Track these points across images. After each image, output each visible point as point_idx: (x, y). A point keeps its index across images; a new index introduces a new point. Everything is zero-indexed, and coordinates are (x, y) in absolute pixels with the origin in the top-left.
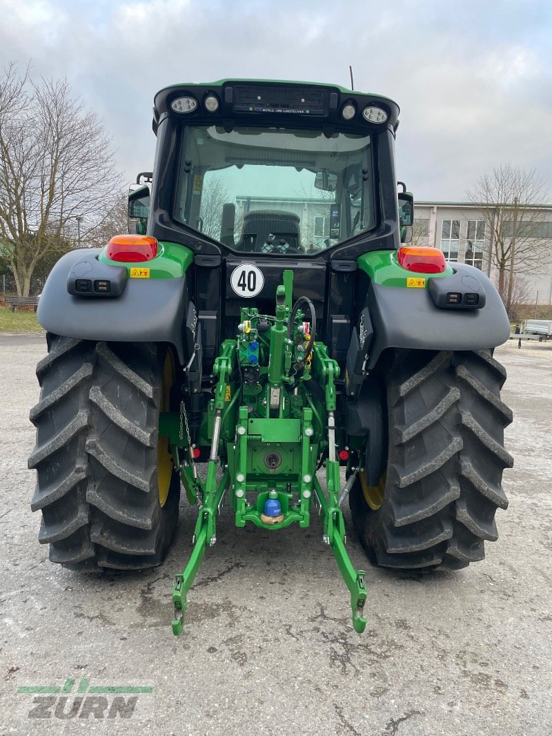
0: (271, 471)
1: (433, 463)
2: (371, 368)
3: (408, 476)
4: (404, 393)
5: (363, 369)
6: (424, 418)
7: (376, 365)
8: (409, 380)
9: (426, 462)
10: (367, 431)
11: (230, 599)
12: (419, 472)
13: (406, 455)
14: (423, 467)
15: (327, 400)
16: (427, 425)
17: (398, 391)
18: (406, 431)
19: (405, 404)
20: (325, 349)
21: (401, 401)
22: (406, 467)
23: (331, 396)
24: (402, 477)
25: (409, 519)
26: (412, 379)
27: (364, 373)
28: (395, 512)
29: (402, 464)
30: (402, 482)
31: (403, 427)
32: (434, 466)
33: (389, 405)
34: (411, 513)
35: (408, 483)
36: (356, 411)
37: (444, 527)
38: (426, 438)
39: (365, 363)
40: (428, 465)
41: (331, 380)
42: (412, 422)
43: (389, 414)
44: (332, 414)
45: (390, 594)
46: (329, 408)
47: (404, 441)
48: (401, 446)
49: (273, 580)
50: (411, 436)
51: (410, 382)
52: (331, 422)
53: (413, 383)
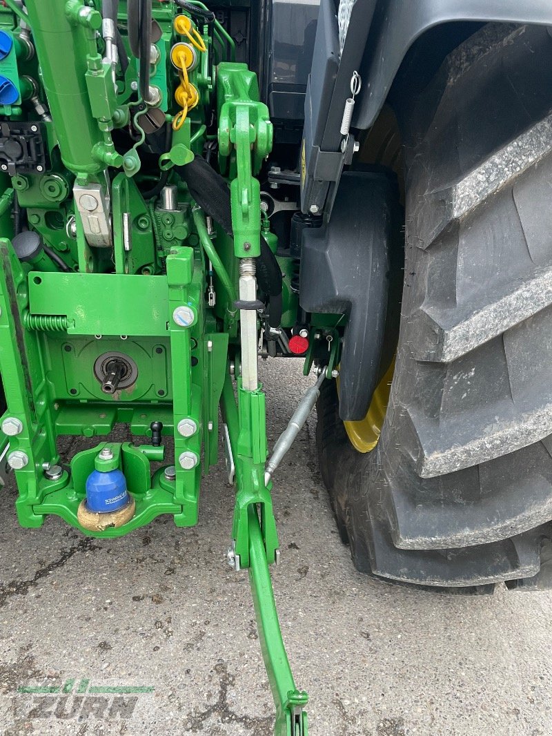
0: (115, 397)
1: (529, 425)
2: (365, 123)
3: (448, 453)
4: (465, 209)
5: (344, 130)
6: (523, 291)
7: (382, 113)
8: (487, 164)
9: (507, 417)
10: (348, 306)
11: (33, 652)
12: (482, 447)
13: (446, 393)
14: (496, 435)
15: (234, 229)
16: (529, 313)
17: (444, 201)
18: (459, 329)
19: (462, 242)
20: (248, 81)
21: (450, 234)
22: (444, 424)
23: (245, 215)
24: (430, 452)
25: (433, 543)
26: (496, 158)
27: (345, 144)
28: (401, 517)
29: (433, 413)
30: (429, 467)
31: (450, 312)
32: (529, 433)
33: (409, 242)
34: (442, 530)
35: (445, 470)
36: (324, 256)
37: (522, 557)
38: (514, 349)
39: (349, 105)
40: (512, 429)
41: (243, 164)
42: (478, 303)
43: (407, 268)
44: (248, 267)
45: (373, 632)
46: (240, 252)
47: (448, 358)
48: (436, 367)
49: (141, 591)
50: (474, 344)
51: (488, 172)
52: (248, 288)
53: (500, 173)
